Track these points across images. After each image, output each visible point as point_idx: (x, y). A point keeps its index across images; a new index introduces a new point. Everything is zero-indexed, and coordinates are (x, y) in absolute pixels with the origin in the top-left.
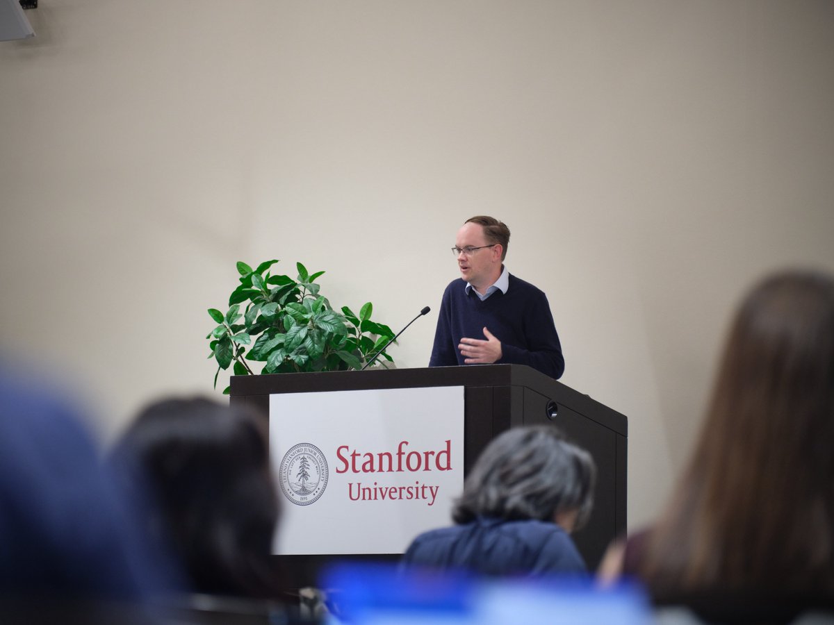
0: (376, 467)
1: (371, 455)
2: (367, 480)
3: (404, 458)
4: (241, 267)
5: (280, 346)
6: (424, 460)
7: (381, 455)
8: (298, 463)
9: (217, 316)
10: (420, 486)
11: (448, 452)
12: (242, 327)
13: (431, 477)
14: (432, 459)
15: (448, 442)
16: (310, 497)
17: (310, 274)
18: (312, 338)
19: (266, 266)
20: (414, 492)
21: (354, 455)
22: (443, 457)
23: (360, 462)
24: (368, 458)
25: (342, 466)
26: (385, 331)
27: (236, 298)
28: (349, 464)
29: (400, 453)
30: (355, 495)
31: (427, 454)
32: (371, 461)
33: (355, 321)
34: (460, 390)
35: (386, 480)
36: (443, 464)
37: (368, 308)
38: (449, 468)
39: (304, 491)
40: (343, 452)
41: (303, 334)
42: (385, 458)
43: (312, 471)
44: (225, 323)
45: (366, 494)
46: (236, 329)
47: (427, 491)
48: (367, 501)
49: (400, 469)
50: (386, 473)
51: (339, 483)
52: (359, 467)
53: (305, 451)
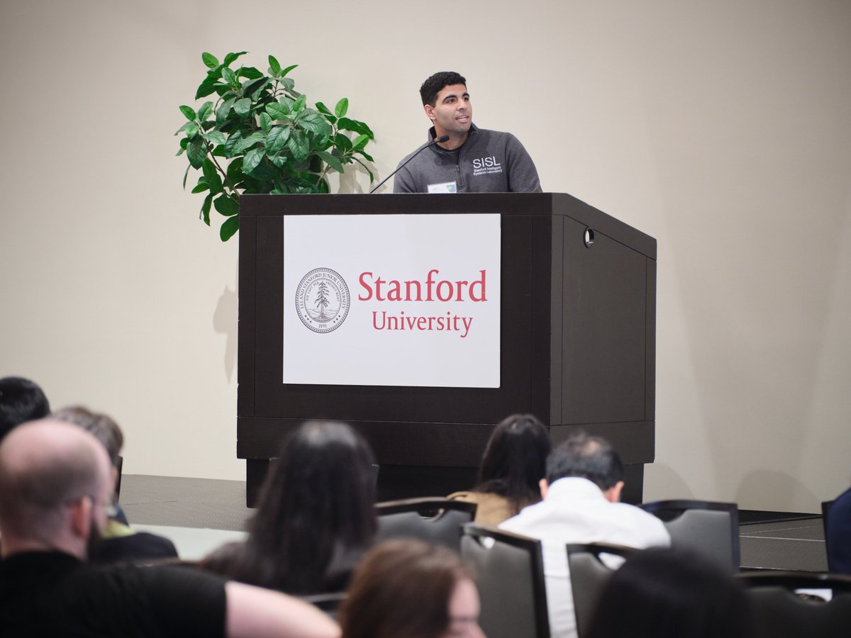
0: (403, 294)
1: (397, 283)
2: (394, 309)
3: (434, 287)
4: (207, 58)
6: (455, 290)
7: (408, 284)
8: (316, 289)
9: (189, 112)
10: (452, 317)
11: (483, 282)
12: (213, 124)
13: (465, 308)
14: (465, 289)
15: (483, 273)
16: (330, 325)
17: (283, 67)
18: (295, 139)
19: (232, 58)
20: (445, 322)
21: (378, 282)
22: (478, 288)
23: (385, 290)
24: (394, 286)
25: (365, 294)
26: (361, 128)
27: (203, 91)
28: (373, 291)
29: (430, 282)
30: (379, 324)
31: (459, 284)
32: (398, 290)
33: (332, 119)
34: (496, 218)
35: (415, 309)
36: (477, 294)
37: (344, 104)
38: (483, 299)
39: (323, 318)
40: (366, 279)
41: (285, 135)
42: (413, 287)
43: (332, 297)
44: (197, 120)
45: (392, 323)
46: (207, 126)
47: (460, 323)
48: (393, 331)
49: (429, 299)
50: (414, 302)
51: (361, 312)
52: (383, 294)
53: (324, 276)
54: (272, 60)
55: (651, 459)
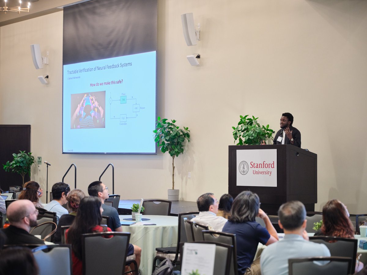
0: (259, 167)
1: (257, 164)
2: (257, 170)
3: (264, 165)
4: (241, 116)
5: (247, 135)
6: (268, 166)
7: (260, 164)
8: (242, 165)
9: (234, 128)
10: (268, 171)
11: (274, 164)
12: (240, 130)
13: (270, 169)
14: (270, 165)
15: (274, 162)
16: (245, 173)
17: (255, 118)
18: (254, 133)
19: (246, 116)
20: (266, 173)
21: (254, 164)
22: (273, 165)
23: (255, 165)
24: (257, 165)
25: (252, 166)
26: (272, 131)
27: (239, 124)
28: (253, 166)
29: (264, 164)
30: (254, 173)
31: (269, 164)
32: (258, 166)
33: (265, 129)
34: (276, 150)
35: (261, 170)
36: (273, 167)
37: (268, 126)
38: (274, 167)
39: (244, 172)
40: (252, 163)
41: (252, 133)
42: (260, 165)
43: (245, 167)
44: (236, 130)
45: (257, 173)
46: (239, 131)
47: (269, 172)
48: (257, 174)
49: (263, 167)
50: (261, 168)
51: (251, 170)
52: (255, 167)
53: (244, 162)
54: (253, 116)
55: (316, 202)
